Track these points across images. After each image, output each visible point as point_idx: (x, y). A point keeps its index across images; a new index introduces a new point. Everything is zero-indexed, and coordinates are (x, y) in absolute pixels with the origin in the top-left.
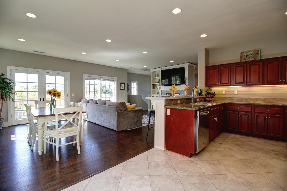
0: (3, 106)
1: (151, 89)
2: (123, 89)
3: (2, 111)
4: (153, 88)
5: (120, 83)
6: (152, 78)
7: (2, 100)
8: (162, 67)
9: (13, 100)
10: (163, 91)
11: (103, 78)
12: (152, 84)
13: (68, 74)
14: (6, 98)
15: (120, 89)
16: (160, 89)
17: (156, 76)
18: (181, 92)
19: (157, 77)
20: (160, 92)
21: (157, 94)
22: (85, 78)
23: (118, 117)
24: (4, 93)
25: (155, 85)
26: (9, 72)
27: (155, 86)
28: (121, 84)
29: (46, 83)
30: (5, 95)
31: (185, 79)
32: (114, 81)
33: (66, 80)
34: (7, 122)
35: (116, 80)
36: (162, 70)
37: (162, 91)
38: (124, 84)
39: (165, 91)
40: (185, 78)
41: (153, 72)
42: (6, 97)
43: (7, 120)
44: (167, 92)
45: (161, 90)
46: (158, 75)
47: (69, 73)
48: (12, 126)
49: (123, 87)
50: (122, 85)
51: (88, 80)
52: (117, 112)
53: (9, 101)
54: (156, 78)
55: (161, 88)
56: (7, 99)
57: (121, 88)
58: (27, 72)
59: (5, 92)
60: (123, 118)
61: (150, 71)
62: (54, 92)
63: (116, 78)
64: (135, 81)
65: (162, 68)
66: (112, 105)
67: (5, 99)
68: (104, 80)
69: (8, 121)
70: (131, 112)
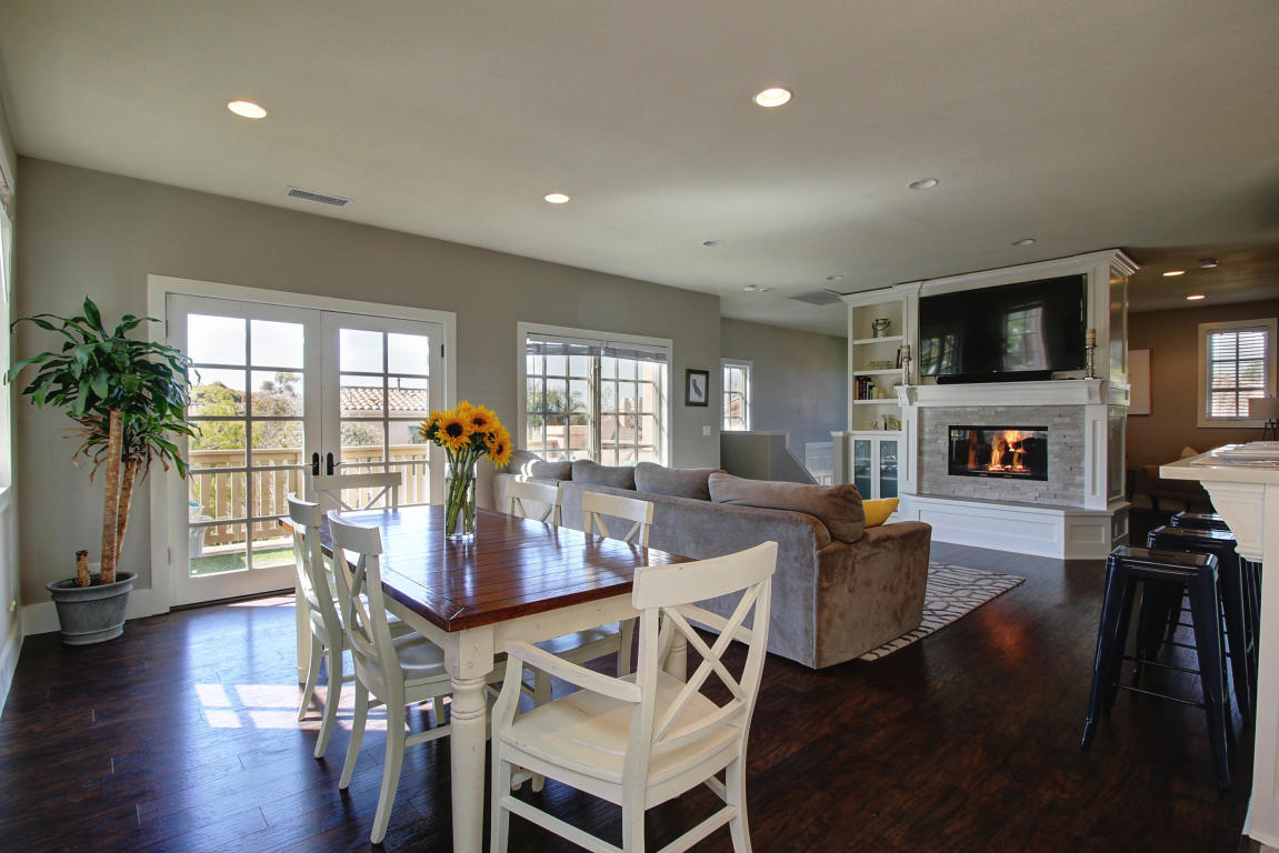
0: (129, 505)
1: (851, 402)
2: (702, 400)
3: (125, 531)
4: (861, 396)
5: (690, 372)
6: (857, 342)
7: (127, 469)
8: (924, 280)
9: (180, 469)
10: (927, 414)
11: (611, 346)
12: (858, 373)
13: (448, 320)
14: (143, 454)
15: (689, 403)
16: (911, 403)
17: (880, 333)
18: (1057, 420)
19: (888, 335)
20: (909, 415)
21: (886, 429)
22: (529, 342)
23: (826, 584)
24: (136, 426)
25: (868, 378)
26: (155, 307)
27: (871, 387)
28: (693, 377)
29: (342, 369)
30: (142, 439)
31: (1089, 342)
32: (658, 357)
33: (437, 352)
34: (147, 591)
35: (669, 353)
36: (925, 294)
37: (921, 410)
38: (706, 373)
39: (946, 412)
40: (1089, 336)
41: (860, 312)
42: (145, 450)
43: (146, 581)
44: (957, 415)
45: (917, 404)
46: (889, 326)
47: (454, 314)
48: (175, 610)
49: (703, 390)
50: (695, 382)
51: (538, 352)
52: (819, 547)
53: (161, 475)
54: (880, 339)
55: (919, 398)
56: (150, 460)
57: (694, 397)
58: (248, 312)
59: (140, 425)
60: (845, 589)
61: (840, 300)
62: (476, 428)
63: (669, 342)
64: (736, 358)
65: (926, 284)
66: (772, 502)
67: (140, 461)
68: (613, 353)
69: (150, 586)
70: (885, 548)
